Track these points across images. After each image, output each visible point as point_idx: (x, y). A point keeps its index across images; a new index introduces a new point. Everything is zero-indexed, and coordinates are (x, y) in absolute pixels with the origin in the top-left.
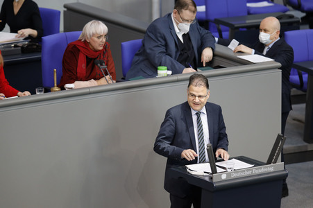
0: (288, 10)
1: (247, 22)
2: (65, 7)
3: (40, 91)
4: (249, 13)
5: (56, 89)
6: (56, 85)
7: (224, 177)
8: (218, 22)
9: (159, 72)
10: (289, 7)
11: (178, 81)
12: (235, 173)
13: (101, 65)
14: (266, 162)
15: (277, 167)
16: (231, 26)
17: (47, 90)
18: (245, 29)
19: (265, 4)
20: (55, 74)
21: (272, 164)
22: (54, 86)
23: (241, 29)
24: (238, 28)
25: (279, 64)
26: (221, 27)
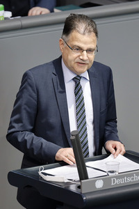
7: (99, 185)
11: (22, 28)
12: (118, 178)
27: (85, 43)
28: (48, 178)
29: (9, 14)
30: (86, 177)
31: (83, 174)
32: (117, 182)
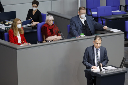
0: (126, 13)
1: (112, 17)
2: (47, 12)
3: (39, 42)
4: (112, 15)
5: (44, 41)
6: (44, 40)
7: (104, 72)
8: (101, 18)
9: (81, 35)
10: (126, 12)
11: (88, 39)
12: (108, 71)
13: (61, 33)
14: (119, 67)
15: (121, 70)
16: (106, 19)
17: (41, 42)
18: (111, 20)
19: (118, 11)
20: (44, 36)
21: (121, 68)
22: (43, 41)
23: (110, 20)
24: (108, 20)
25: (123, 33)
26: (103, 19)
27: (99, 42)
28: (93, 71)
29: (85, 36)
30: (102, 71)
31: (101, 70)
32: (108, 72)
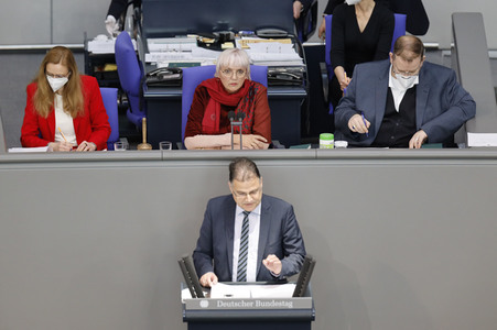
5: (145, 146)
6: (144, 140)
7: (205, 305)
12: (224, 301)
20: (145, 125)
32: (223, 305)
